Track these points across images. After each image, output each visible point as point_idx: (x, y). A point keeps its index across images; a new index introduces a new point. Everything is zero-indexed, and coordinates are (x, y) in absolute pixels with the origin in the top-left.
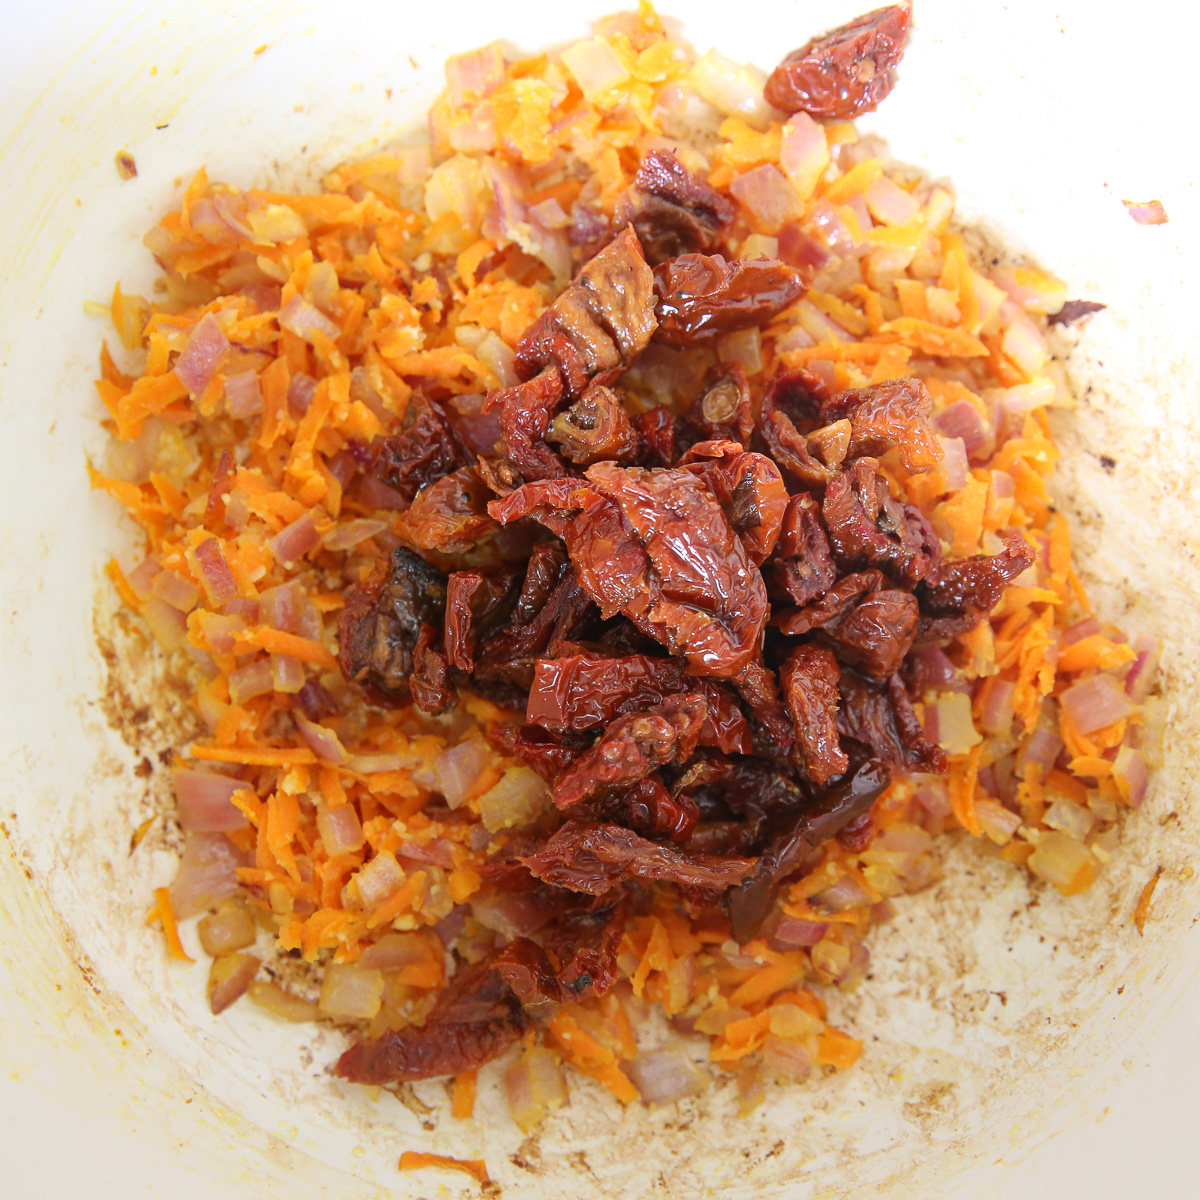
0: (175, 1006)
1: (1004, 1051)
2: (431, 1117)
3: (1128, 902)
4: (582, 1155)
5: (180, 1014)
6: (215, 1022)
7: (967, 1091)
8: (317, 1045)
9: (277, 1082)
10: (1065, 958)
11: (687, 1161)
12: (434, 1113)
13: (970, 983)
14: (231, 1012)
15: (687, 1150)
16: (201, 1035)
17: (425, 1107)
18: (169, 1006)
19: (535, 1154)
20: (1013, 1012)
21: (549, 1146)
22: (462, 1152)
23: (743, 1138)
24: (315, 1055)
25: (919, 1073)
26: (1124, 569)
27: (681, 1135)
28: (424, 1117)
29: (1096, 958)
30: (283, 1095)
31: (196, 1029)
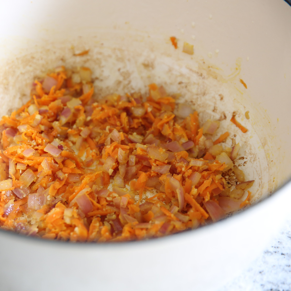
0: (260, 185)
1: (129, 60)
2: (233, 137)
3: (84, 58)
4: (214, 111)
5: (260, 183)
6: (255, 179)
7: (141, 60)
8: (241, 165)
9: (254, 161)
10: (103, 63)
11: (197, 94)
12: (232, 138)
13: (121, 79)
14: (251, 180)
15: (195, 97)
16: (260, 177)
17: (233, 140)
18: (261, 186)
19: (221, 117)
20: (120, 65)
21: (217, 116)
22: (234, 126)
23: (184, 91)
24: (243, 163)
25: (145, 73)
26: (17, 100)
27: (194, 101)
28: (234, 138)
29: (99, 56)
30: (255, 157)
31: (260, 179)
